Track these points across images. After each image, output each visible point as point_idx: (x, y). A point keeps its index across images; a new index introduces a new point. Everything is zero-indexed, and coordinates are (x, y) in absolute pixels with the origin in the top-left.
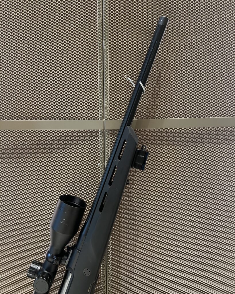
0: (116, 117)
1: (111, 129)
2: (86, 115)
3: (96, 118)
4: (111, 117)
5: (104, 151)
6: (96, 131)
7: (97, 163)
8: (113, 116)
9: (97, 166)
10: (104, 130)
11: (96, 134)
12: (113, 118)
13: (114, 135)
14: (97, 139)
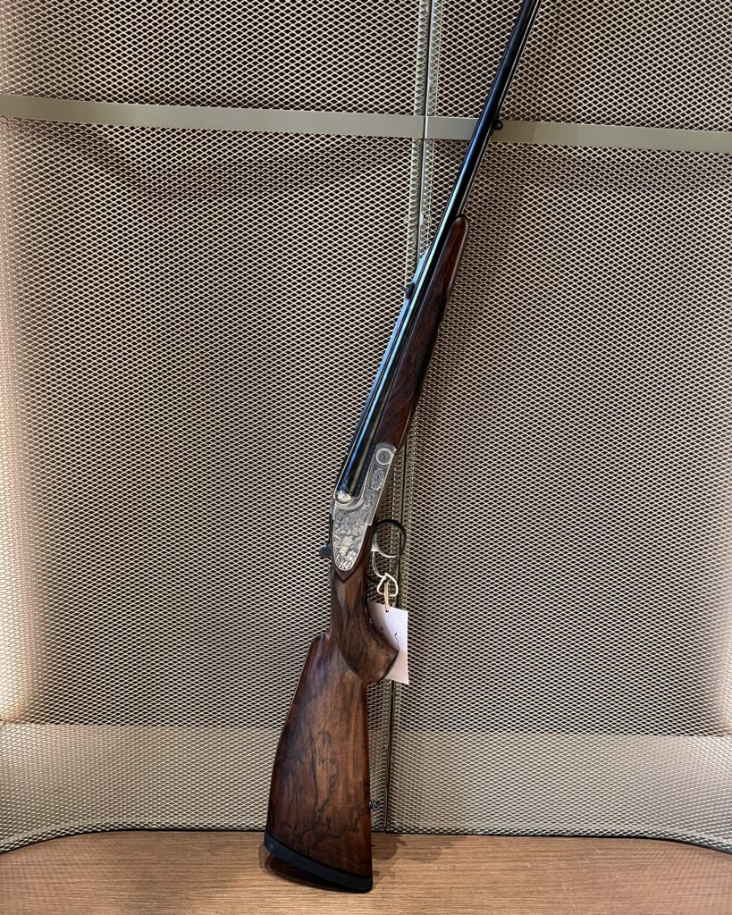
0: (451, 111)
1: (439, 137)
2: (387, 104)
3: (408, 111)
4: (440, 111)
5: (419, 188)
6: (406, 142)
7: (402, 216)
8: (446, 108)
9: (402, 222)
10: (423, 140)
11: (406, 149)
12: (445, 114)
13: (443, 152)
14: (405, 161)
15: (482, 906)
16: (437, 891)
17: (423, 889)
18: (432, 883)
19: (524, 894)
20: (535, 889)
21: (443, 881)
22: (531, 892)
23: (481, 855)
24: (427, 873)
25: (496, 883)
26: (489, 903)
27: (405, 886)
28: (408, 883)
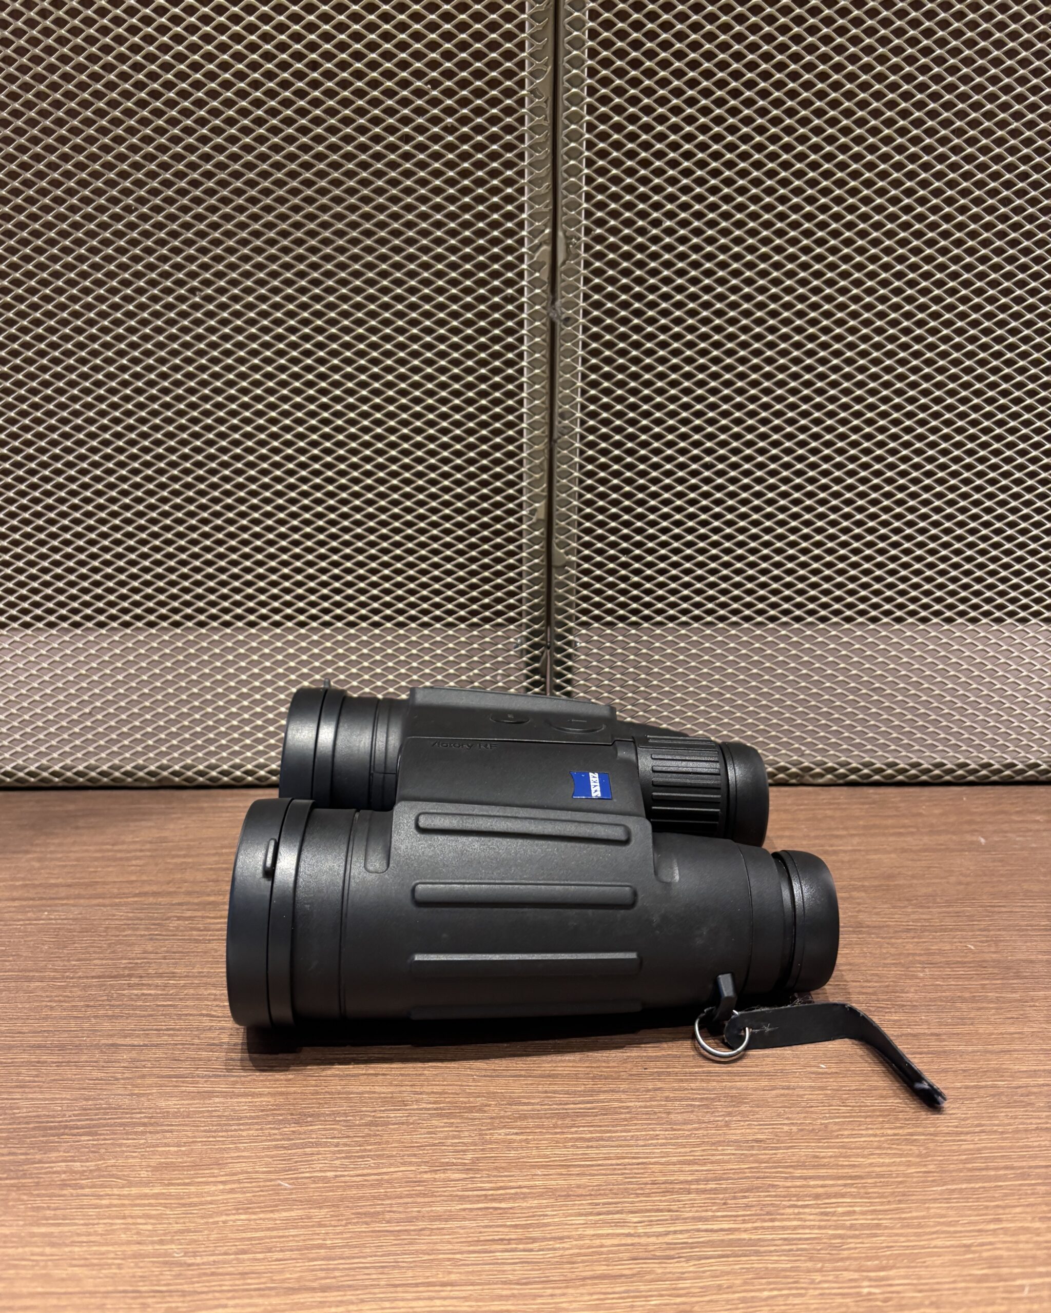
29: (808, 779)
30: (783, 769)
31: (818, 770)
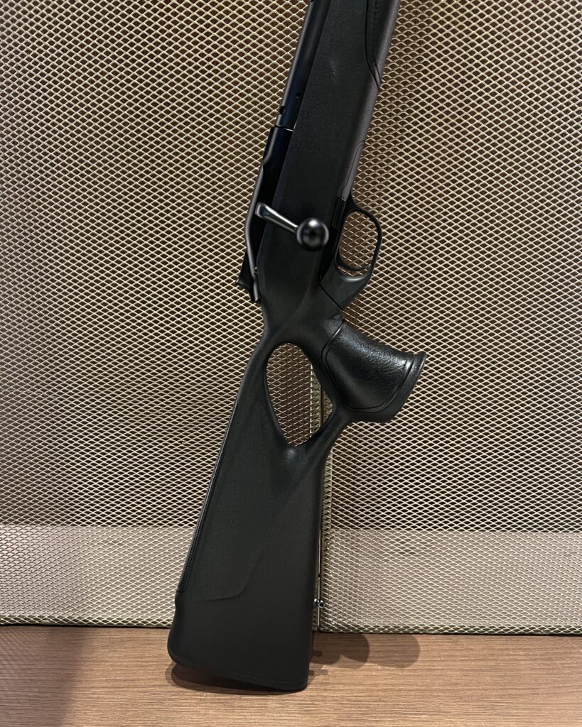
15: (438, 712)
16: (380, 693)
17: (363, 691)
18: (376, 685)
19: (492, 699)
20: (506, 692)
21: (389, 682)
22: (501, 696)
23: (435, 653)
24: (369, 673)
25: (456, 684)
26: (447, 709)
27: (341, 687)
28: (345, 684)
29: (427, 632)
30: (418, 628)
31: (431, 628)
